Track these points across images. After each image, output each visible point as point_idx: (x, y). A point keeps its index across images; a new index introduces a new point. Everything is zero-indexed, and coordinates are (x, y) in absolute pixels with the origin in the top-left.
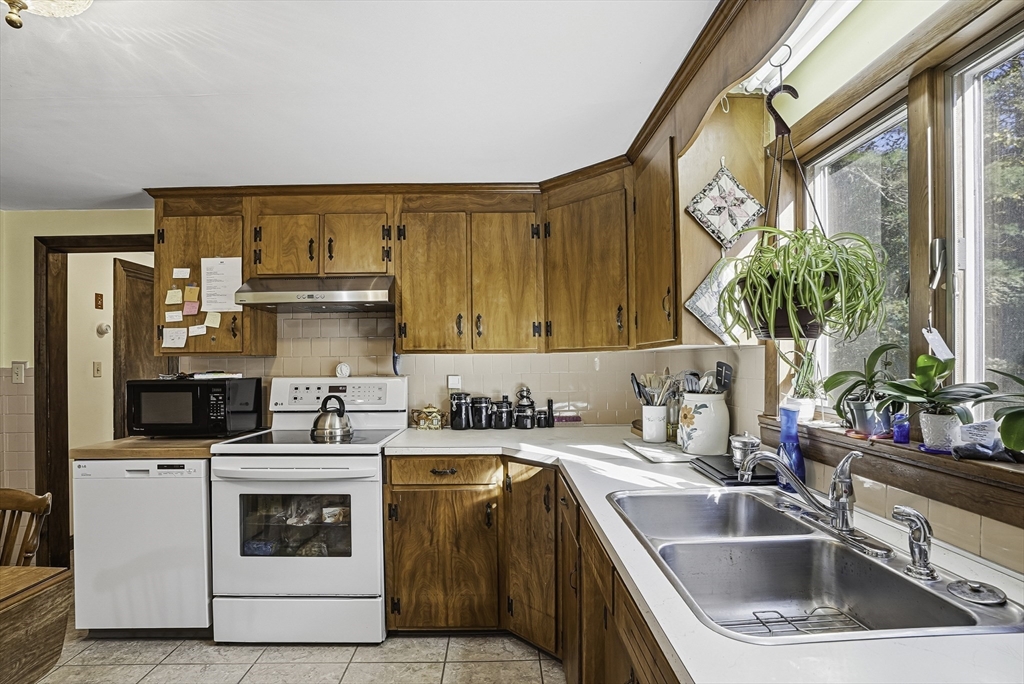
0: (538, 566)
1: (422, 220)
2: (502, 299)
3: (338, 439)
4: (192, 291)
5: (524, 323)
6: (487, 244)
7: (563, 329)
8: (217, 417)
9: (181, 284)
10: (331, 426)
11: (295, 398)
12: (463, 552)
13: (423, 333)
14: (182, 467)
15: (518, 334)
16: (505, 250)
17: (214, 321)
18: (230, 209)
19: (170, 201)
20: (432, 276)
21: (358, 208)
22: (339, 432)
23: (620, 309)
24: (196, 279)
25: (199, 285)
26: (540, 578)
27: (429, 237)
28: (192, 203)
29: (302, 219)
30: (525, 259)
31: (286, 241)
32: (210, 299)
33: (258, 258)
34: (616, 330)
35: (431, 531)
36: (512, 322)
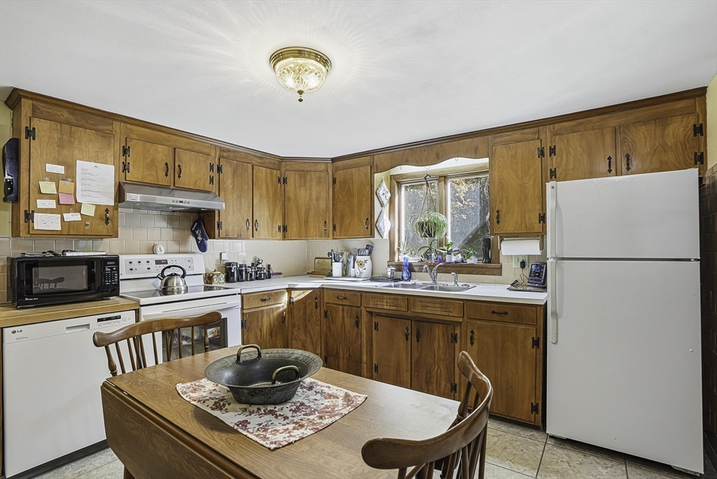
0: (310, 334)
1: (230, 164)
2: (266, 213)
3: (183, 292)
4: (66, 185)
5: (275, 225)
6: (260, 183)
7: (295, 229)
8: (111, 282)
9: (54, 178)
10: (178, 284)
11: (131, 269)
12: (274, 338)
13: (230, 228)
14: (119, 317)
15: (272, 230)
16: (267, 188)
17: (89, 211)
18: (100, 127)
19: (40, 105)
20: (235, 196)
21: (195, 149)
22: (183, 288)
23: (325, 222)
24: (71, 175)
25: (74, 181)
26: (311, 339)
27: (234, 174)
28: (65, 114)
29: (160, 148)
30: (275, 193)
31: (149, 160)
32: (85, 193)
33: (126, 168)
34: (323, 231)
35: (260, 330)
36: (270, 224)
